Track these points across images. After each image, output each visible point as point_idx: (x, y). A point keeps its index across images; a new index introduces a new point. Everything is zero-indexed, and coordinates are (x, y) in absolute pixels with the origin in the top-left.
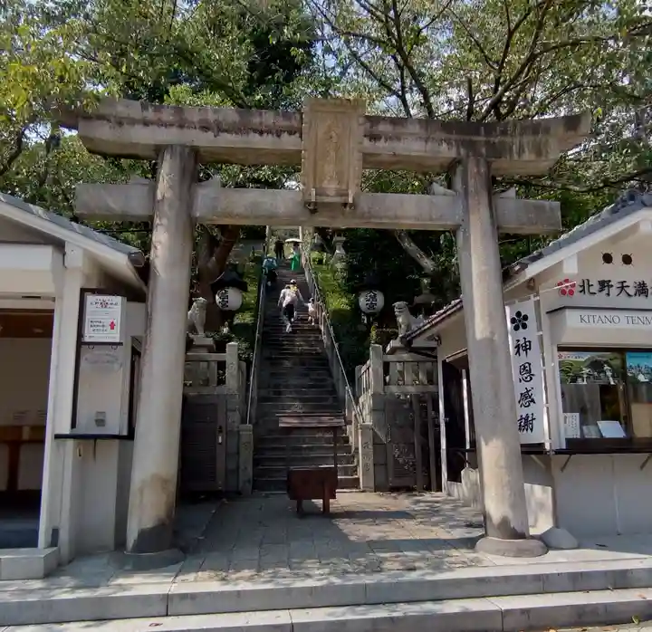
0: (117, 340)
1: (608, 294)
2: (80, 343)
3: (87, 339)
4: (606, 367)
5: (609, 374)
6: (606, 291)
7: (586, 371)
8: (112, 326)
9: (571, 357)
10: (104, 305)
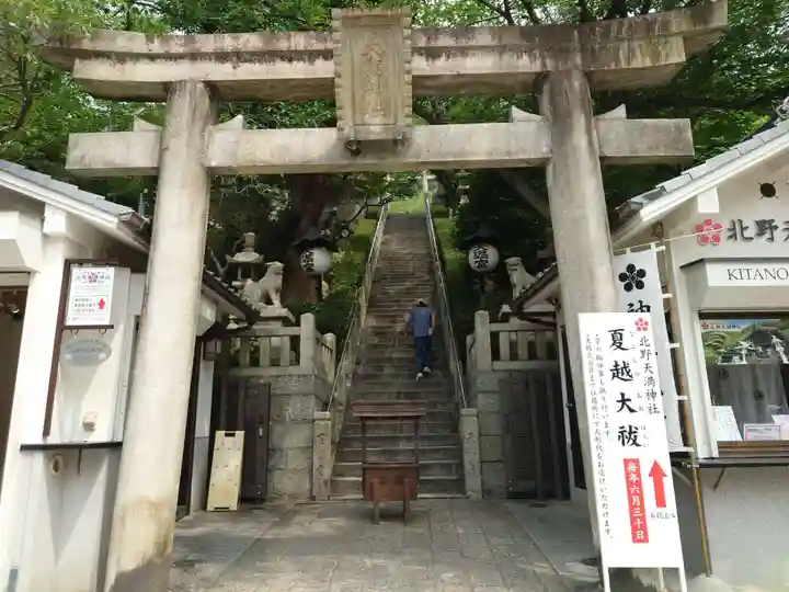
0: (107, 323)
1: (772, 239)
2: (62, 327)
3: (69, 322)
4: (775, 340)
5: (780, 349)
6: (768, 235)
7: (745, 345)
8: (102, 304)
9: (721, 327)
10: (93, 279)
